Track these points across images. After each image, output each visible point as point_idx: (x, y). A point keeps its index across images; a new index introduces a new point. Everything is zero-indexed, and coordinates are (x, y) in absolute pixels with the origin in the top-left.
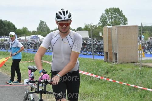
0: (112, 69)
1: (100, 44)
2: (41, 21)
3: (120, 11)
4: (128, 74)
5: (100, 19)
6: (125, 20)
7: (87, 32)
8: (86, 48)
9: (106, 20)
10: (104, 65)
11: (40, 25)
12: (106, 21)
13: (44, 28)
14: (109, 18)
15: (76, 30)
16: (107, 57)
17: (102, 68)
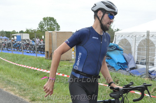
1: (41, 45)
3: (55, 19)
4: (65, 69)
6: (58, 27)
7: (28, 35)
8: (30, 48)
9: (43, 26)
10: (45, 61)
14: (46, 25)
15: (19, 32)
16: (47, 55)
17: (44, 64)
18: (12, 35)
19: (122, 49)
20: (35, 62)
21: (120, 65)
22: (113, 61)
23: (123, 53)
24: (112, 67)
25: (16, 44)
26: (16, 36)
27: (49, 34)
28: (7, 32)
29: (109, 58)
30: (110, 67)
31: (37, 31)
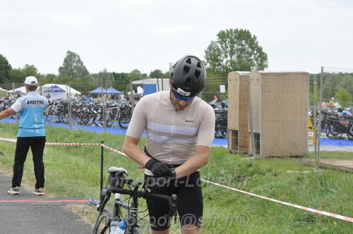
0: (251, 169)
2: (69, 52)
3: (252, 37)
4: (290, 183)
5: (205, 54)
9: (219, 55)
10: (231, 159)
11: (66, 61)
12: (219, 58)
13: (76, 68)
14: (226, 52)
16: (235, 142)
17: (227, 167)
18: (134, 83)
26: (142, 86)
27: (241, 81)
28: (116, 76)
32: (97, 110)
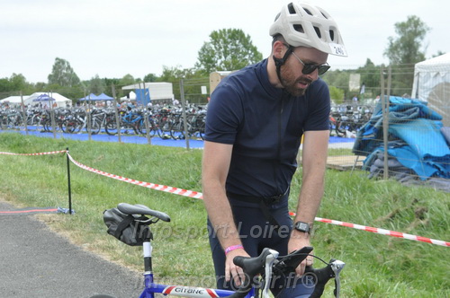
1: (203, 114)
2: (57, 59)
3: (246, 36)
5: (198, 56)
6: (257, 57)
7: (169, 85)
8: (170, 123)
9: (212, 57)
11: (54, 68)
12: (213, 59)
13: (66, 75)
14: (220, 53)
15: (142, 80)
18: (124, 88)
19: (440, 116)
20: (183, 165)
21: (432, 163)
22: (412, 151)
23: (441, 125)
24: (409, 169)
25: (130, 115)
26: (135, 90)
28: (108, 82)
29: (400, 144)
30: (403, 170)
31: (196, 73)
32: (83, 117)
